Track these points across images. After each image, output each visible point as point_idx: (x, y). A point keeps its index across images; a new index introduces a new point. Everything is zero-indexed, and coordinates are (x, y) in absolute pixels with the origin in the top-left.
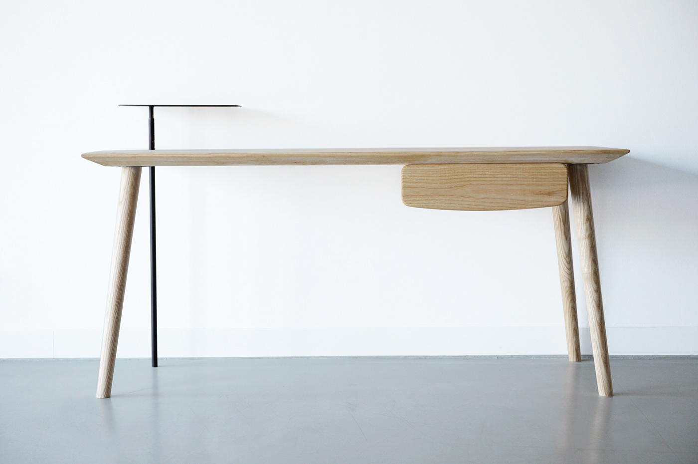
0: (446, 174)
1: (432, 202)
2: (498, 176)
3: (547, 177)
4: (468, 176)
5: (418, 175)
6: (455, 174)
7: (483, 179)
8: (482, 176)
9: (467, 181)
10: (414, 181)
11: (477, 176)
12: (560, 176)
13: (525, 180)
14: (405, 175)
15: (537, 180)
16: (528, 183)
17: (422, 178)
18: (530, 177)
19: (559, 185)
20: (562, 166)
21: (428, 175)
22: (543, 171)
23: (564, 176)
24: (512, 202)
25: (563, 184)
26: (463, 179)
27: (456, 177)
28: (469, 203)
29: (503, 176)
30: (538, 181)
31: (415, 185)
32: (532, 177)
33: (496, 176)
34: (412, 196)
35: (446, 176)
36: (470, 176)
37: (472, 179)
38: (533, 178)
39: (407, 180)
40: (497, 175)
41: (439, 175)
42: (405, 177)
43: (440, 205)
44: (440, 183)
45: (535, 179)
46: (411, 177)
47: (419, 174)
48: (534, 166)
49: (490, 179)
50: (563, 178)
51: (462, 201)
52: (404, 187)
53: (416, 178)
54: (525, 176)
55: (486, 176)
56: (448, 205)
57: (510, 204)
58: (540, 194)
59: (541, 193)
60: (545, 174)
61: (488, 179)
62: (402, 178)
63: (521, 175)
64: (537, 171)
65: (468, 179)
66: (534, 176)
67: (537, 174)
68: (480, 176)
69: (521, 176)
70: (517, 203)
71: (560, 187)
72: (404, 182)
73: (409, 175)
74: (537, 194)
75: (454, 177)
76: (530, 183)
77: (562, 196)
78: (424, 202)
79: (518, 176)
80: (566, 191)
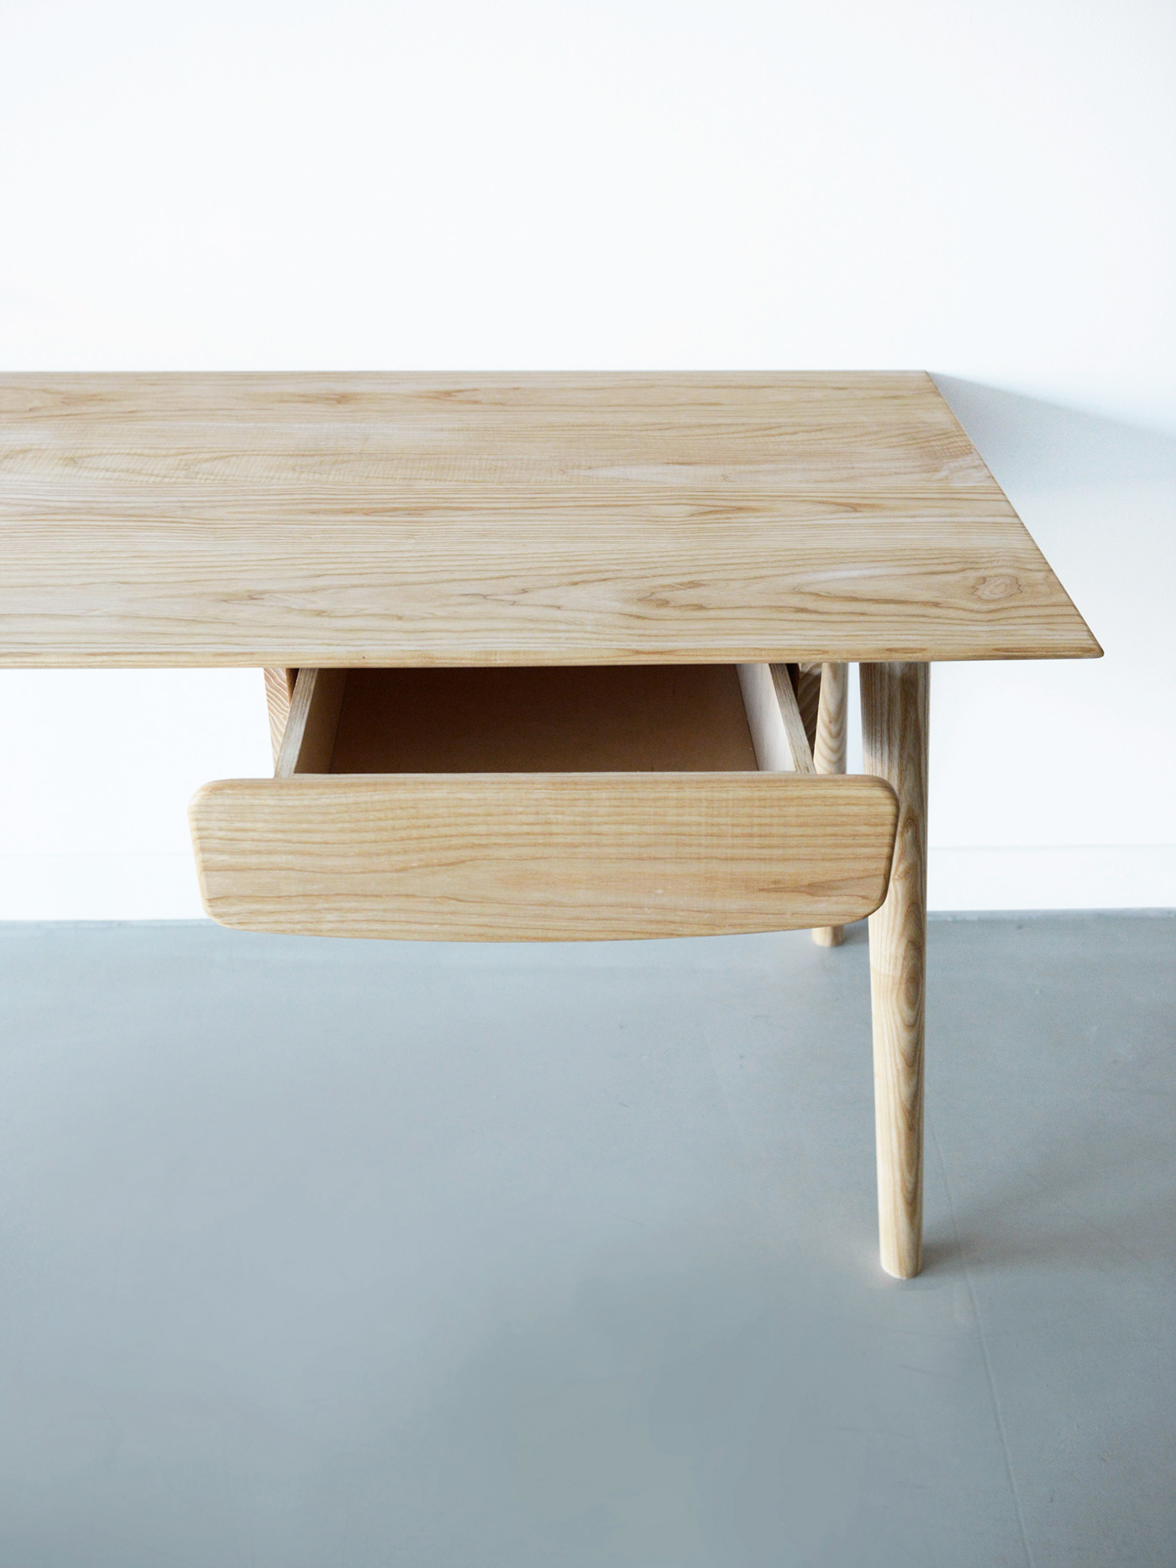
0: (383, 824)
1: (331, 917)
2: (604, 828)
3: (809, 831)
4: (475, 829)
5: (260, 825)
6: (421, 822)
7: (541, 840)
8: (537, 829)
9: (473, 846)
10: (246, 845)
11: (513, 829)
12: (864, 829)
13: (715, 841)
14: (203, 824)
15: (767, 841)
16: (730, 853)
17: (280, 836)
18: (738, 831)
19: (856, 858)
20: (879, 793)
21: (305, 826)
22: (793, 810)
23: (879, 829)
24: (659, 918)
25: (869, 858)
26: (455, 841)
27: (427, 832)
28: (482, 920)
29: (625, 828)
30: (771, 847)
31: (254, 860)
32: (748, 830)
33: (595, 829)
34: (243, 898)
35: (380, 829)
36: (482, 829)
37: (493, 840)
38: (751, 835)
39: (214, 843)
40: (599, 824)
41: (353, 826)
42: (205, 833)
43: (365, 926)
44: (358, 855)
45: (756, 841)
46: (230, 835)
47: (266, 821)
48: (757, 794)
49: (569, 839)
50: (878, 835)
51: (453, 913)
52: (207, 869)
53: (255, 835)
54: (715, 830)
55: (555, 829)
56: (397, 927)
57: (651, 922)
58: (776, 890)
59: (777, 887)
60: (801, 820)
61: (561, 839)
62: (196, 834)
63: (699, 824)
64: (768, 811)
65: (476, 841)
66: (756, 830)
67: (768, 821)
68: (526, 829)
69: (703, 830)
70: (678, 919)
71: (860, 866)
72: (203, 850)
73: (223, 824)
74: (762, 890)
75: (415, 833)
76: (738, 852)
77: (864, 897)
78: (297, 917)
79: (686, 829)
80: (881, 881)
